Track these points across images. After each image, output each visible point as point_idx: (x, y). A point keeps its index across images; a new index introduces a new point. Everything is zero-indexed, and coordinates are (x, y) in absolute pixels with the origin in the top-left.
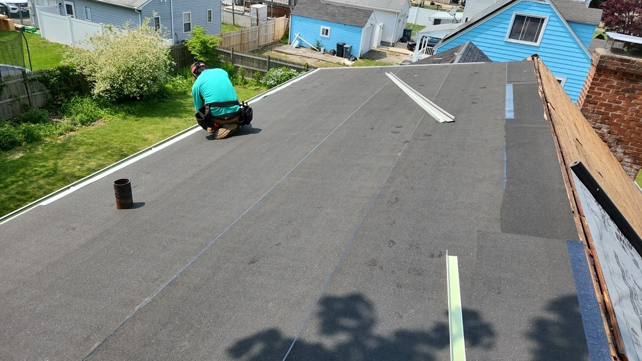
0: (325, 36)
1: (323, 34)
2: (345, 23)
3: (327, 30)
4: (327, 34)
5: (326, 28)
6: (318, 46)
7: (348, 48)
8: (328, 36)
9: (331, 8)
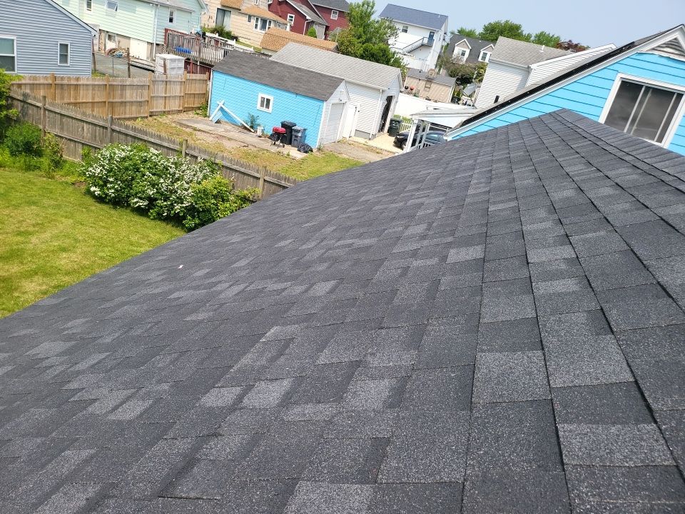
0: (264, 109)
1: (262, 105)
2: (298, 92)
3: (268, 101)
4: (268, 106)
5: (267, 97)
6: (252, 123)
7: (298, 131)
8: (270, 110)
9: (278, 69)
